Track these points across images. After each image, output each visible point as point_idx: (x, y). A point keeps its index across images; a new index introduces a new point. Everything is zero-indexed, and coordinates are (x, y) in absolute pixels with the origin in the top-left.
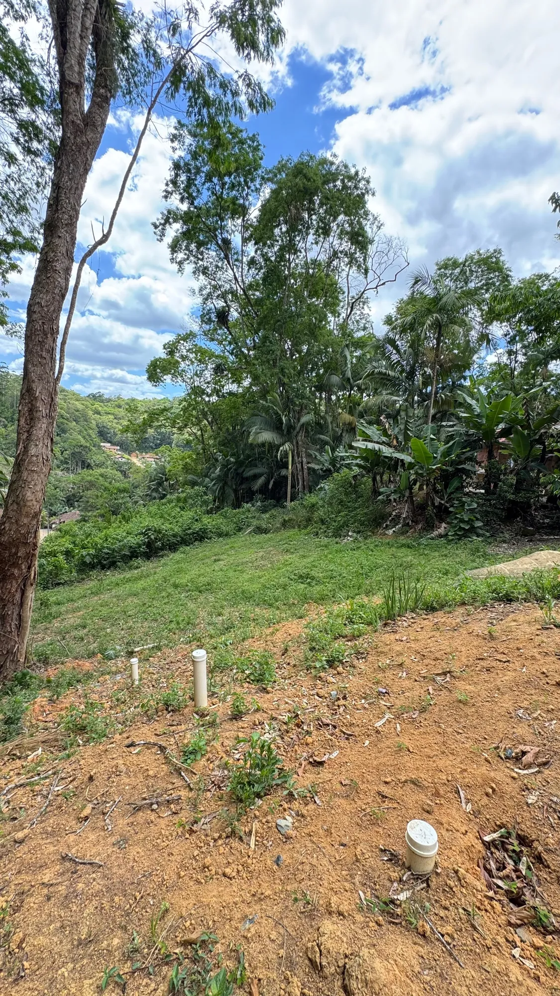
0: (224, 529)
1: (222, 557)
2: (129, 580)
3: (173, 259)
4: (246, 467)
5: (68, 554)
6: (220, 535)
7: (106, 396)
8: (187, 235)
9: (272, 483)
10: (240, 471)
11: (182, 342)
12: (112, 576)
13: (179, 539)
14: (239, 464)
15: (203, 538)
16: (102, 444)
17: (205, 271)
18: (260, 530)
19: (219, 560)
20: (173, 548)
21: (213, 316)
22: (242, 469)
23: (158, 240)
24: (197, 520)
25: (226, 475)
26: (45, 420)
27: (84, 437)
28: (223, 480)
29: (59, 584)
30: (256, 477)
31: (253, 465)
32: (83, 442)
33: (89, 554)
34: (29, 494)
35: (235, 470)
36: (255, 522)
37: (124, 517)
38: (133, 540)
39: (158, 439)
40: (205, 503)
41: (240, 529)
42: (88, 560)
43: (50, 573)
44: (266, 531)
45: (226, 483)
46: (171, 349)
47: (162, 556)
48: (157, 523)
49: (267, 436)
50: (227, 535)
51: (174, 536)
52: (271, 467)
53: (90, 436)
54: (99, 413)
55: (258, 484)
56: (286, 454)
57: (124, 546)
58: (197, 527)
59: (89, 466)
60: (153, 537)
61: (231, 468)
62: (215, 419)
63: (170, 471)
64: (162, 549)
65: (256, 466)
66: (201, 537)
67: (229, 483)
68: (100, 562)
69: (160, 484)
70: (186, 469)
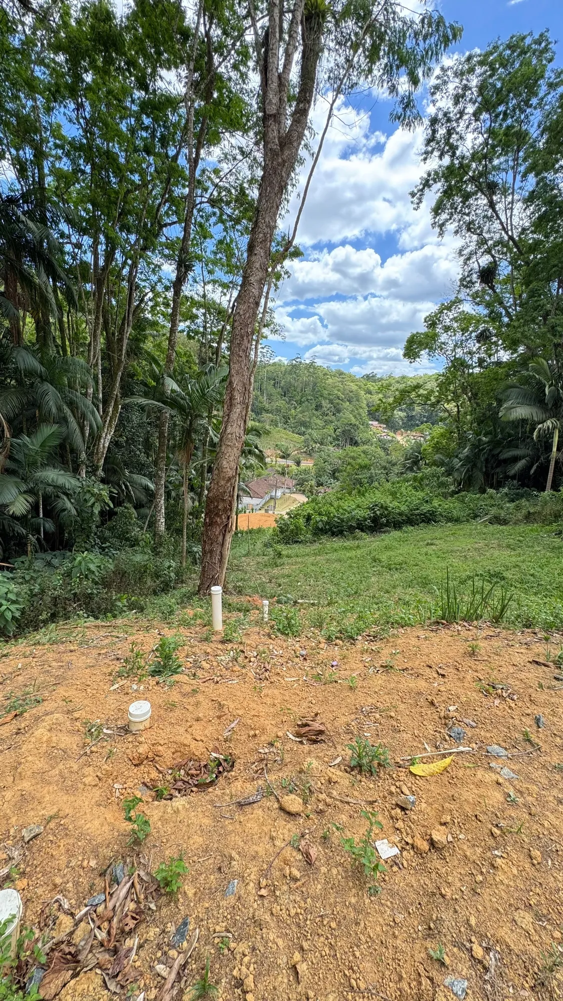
0: (455, 513)
1: (437, 542)
2: (345, 548)
3: (435, 223)
4: (504, 447)
5: (308, 518)
6: (450, 520)
7: (379, 376)
8: (448, 193)
9: (535, 467)
10: (496, 452)
11: (445, 311)
12: (337, 542)
13: (404, 518)
14: (495, 443)
15: (430, 520)
16: (370, 422)
17: (470, 227)
18: (498, 520)
19: (432, 544)
20: (398, 526)
21: (475, 276)
22: (499, 450)
23: (414, 209)
24: (427, 501)
25: (477, 456)
26: (239, 406)
27: (355, 417)
28: (471, 461)
29: (297, 542)
30: (516, 459)
31: (512, 445)
32: (353, 421)
33: (321, 521)
34: (225, 463)
35: (491, 450)
36: (494, 511)
37: (359, 492)
38: (361, 513)
39: (424, 416)
40: (442, 485)
41: (475, 517)
42: (320, 525)
43: (292, 531)
44: (505, 522)
45: (474, 465)
46: (432, 322)
47: (385, 532)
48: (387, 500)
49: (522, 412)
50: (457, 520)
51: (400, 514)
52: (538, 449)
53: (360, 415)
54: (370, 393)
55: (516, 468)
56: (549, 434)
57: (353, 518)
58: (426, 508)
59: (356, 444)
60: (378, 513)
61: (484, 449)
62: (475, 395)
63: (425, 450)
64: (386, 526)
65: (517, 447)
66: (429, 519)
67: (479, 465)
68: (330, 529)
69: (416, 463)
70: (437, 448)
